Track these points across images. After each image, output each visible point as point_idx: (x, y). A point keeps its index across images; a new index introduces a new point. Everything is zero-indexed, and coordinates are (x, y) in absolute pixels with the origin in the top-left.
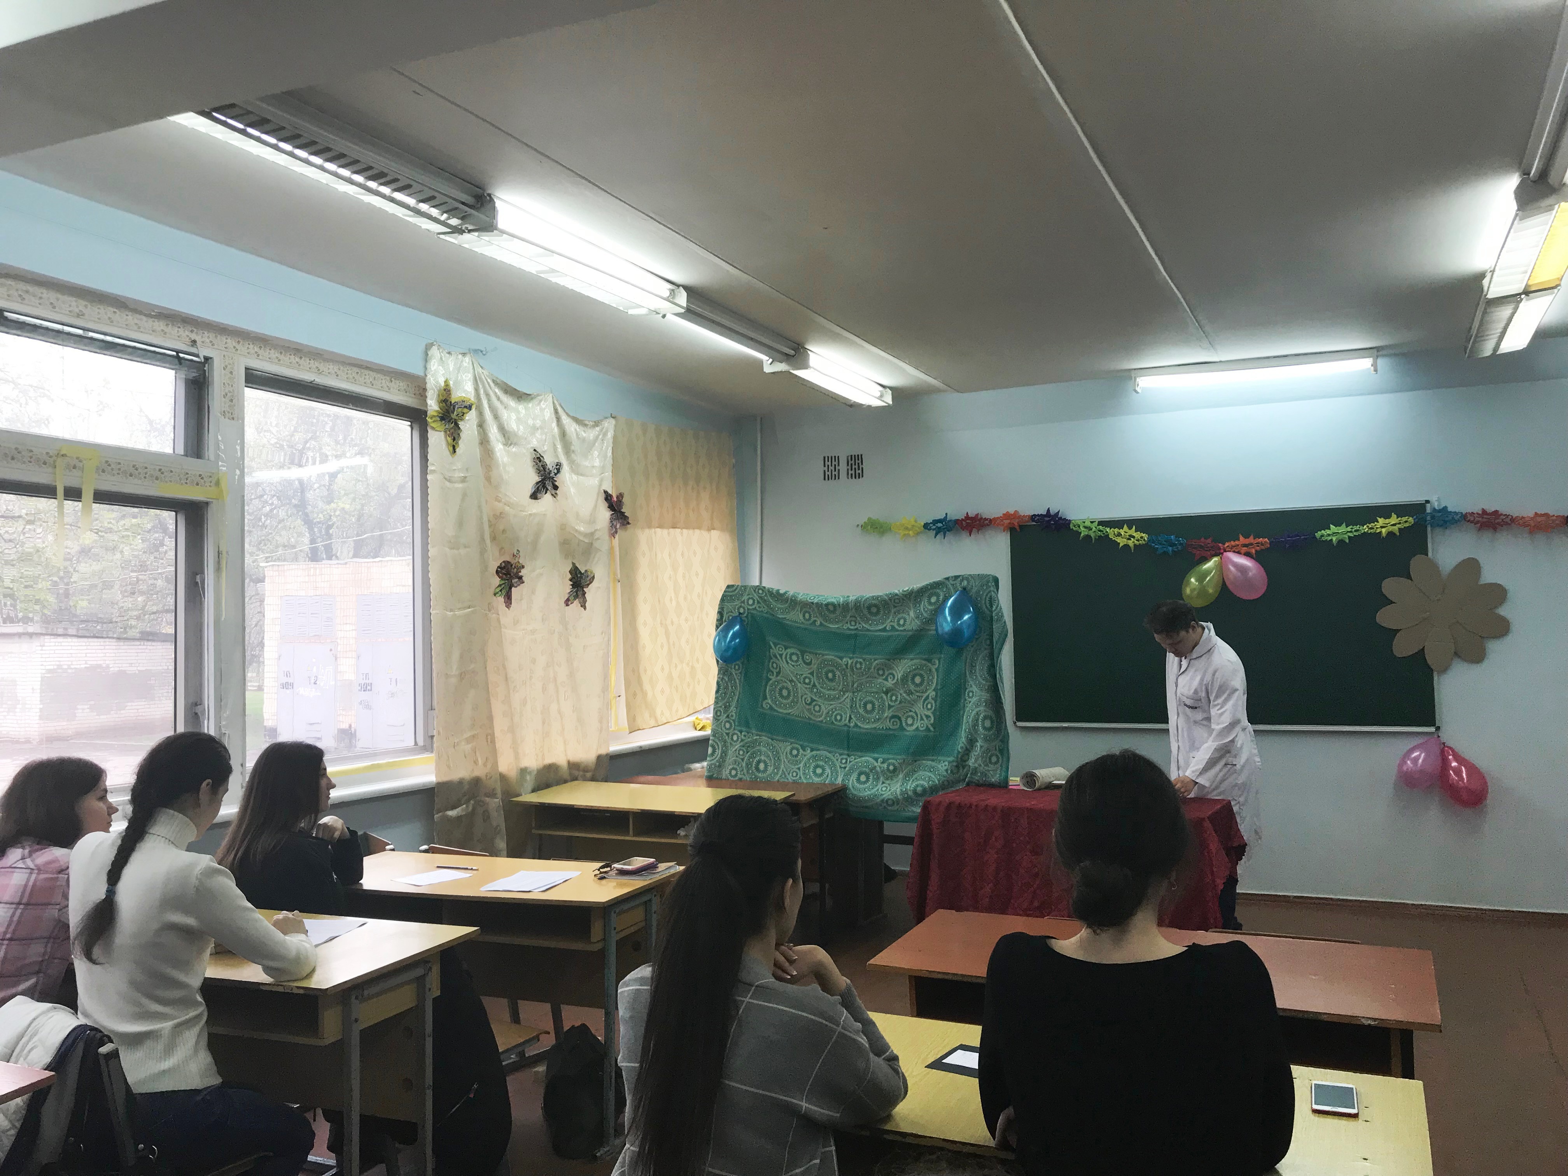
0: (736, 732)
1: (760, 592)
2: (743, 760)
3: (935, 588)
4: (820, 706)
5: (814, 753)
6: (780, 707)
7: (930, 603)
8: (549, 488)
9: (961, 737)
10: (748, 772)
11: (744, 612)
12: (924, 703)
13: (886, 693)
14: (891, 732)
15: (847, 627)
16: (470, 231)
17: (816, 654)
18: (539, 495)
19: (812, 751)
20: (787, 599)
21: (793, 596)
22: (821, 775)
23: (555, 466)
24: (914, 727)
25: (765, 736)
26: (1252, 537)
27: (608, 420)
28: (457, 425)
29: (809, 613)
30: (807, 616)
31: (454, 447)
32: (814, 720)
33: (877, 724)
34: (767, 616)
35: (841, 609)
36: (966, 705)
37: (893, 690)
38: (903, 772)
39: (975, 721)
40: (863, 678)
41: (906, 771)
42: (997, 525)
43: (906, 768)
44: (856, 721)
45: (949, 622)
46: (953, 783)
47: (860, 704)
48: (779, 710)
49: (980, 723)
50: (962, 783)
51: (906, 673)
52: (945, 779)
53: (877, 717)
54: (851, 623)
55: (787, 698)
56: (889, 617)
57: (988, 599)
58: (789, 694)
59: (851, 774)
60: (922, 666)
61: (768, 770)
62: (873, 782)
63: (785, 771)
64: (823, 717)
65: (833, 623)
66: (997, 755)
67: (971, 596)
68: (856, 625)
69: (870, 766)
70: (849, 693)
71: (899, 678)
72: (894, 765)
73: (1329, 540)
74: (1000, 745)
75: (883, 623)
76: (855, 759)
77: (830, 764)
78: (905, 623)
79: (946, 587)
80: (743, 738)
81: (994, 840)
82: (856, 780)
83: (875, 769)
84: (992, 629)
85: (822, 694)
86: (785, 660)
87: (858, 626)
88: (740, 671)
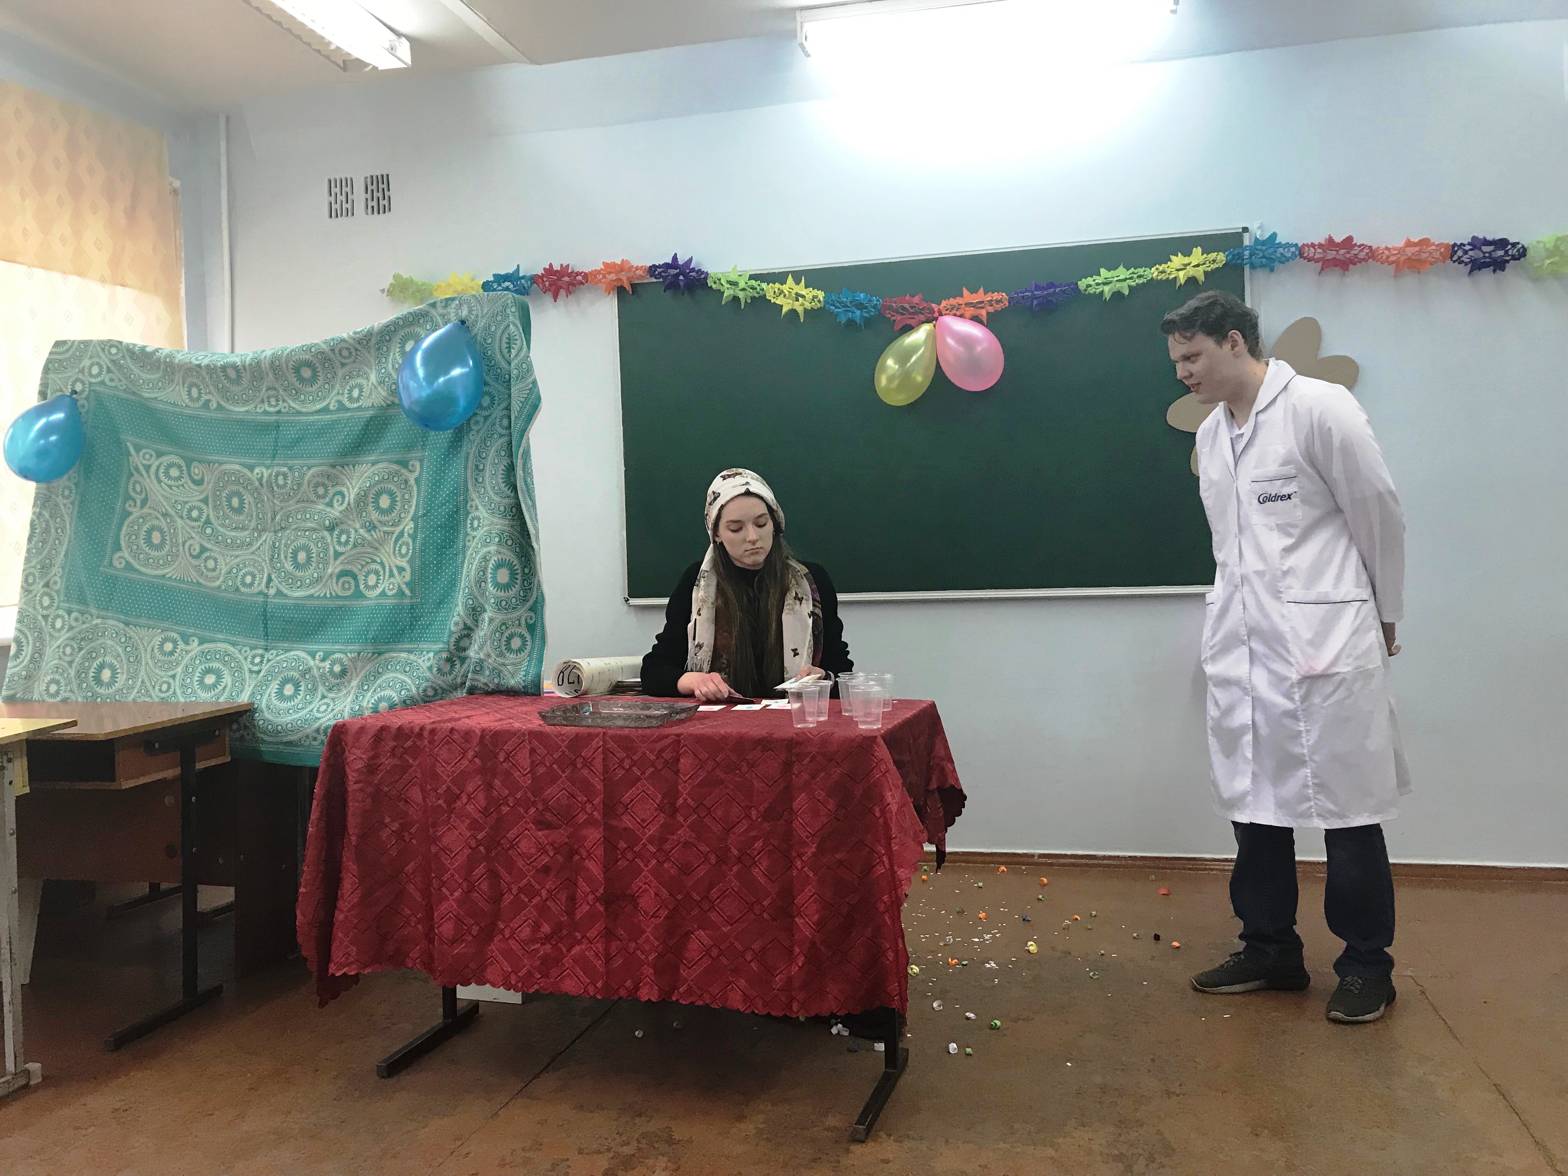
0: (61, 612)
1: (114, 351)
2: (70, 663)
3: (412, 324)
4: (215, 560)
5: (205, 646)
6: (143, 566)
7: (403, 353)
9: (457, 605)
10: (79, 686)
11: (81, 389)
12: (395, 544)
13: (331, 529)
14: (341, 603)
15: (262, 409)
17: (209, 463)
19: (200, 644)
20: (158, 360)
22: (214, 686)
24: (378, 591)
25: (112, 618)
26: (981, 290)
29: (198, 386)
30: (195, 392)
32: (208, 587)
33: (317, 589)
34: (125, 396)
35: (249, 375)
36: (468, 544)
37: (341, 523)
38: (357, 676)
39: (481, 573)
40: (291, 502)
41: (362, 674)
42: (597, 283)
43: (364, 667)
44: (279, 585)
45: (422, 380)
46: (443, 690)
47: (286, 553)
48: (143, 569)
49: (490, 576)
50: (459, 691)
51: (365, 489)
52: (429, 684)
53: (315, 575)
54: (269, 401)
55: (160, 547)
56: (332, 386)
57: (505, 340)
58: (163, 540)
59: (267, 683)
60: (392, 475)
61: (116, 682)
62: (306, 696)
63: (148, 684)
64: (221, 579)
65: (238, 403)
66: (522, 636)
67: (476, 335)
68: (277, 405)
69: (301, 668)
70: (267, 533)
71: (352, 501)
72: (342, 664)
73: (1098, 291)
74: (529, 618)
75: (324, 397)
76: (277, 655)
77: (233, 665)
78: (360, 395)
79: (432, 322)
80: (74, 624)
81: (465, 800)
82: (275, 693)
83: (310, 671)
84: (510, 395)
85: (220, 538)
86: (158, 478)
87: (281, 406)
88: (71, 499)
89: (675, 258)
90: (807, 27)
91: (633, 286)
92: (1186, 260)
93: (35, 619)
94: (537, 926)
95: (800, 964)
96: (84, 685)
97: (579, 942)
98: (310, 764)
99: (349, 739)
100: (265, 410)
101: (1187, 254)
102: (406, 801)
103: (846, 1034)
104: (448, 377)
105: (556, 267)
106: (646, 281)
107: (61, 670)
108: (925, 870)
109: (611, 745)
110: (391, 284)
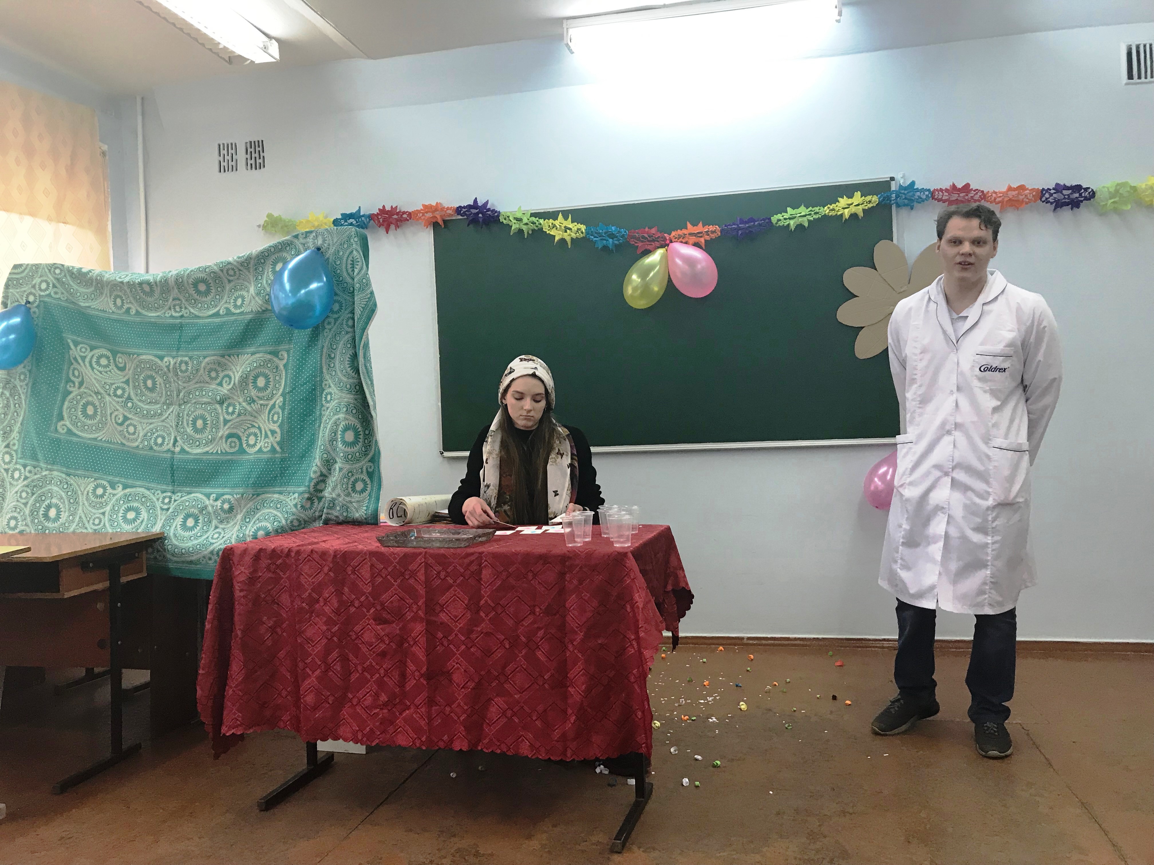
0: (18, 466)
1: (58, 271)
2: (25, 504)
3: (281, 250)
4: (135, 426)
5: (128, 490)
6: (81, 431)
7: (274, 272)
9: (315, 458)
10: (32, 522)
11: (32, 300)
12: (269, 413)
13: (221, 403)
14: (229, 457)
15: (168, 314)
17: (130, 355)
19: (124, 488)
20: (91, 279)
22: (134, 520)
24: (257, 448)
25: (58, 470)
26: (701, 224)
29: (121, 297)
30: (118, 301)
32: (129, 447)
33: (211, 447)
34: (66, 305)
35: (159, 288)
36: (323, 413)
37: (229, 398)
38: (241, 511)
39: (333, 434)
40: (191, 383)
41: (244, 510)
42: (418, 220)
43: (246, 505)
44: (182, 445)
45: (288, 291)
46: (305, 521)
47: (188, 421)
48: (80, 434)
49: (340, 436)
50: (317, 522)
51: (246, 373)
52: (295, 517)
53: (210, 437)
54: (175, 309)
55: (93, 417)
56: (222, 297)
57: (349, 262)
58: (95, 412)
59: (174, 517)
60: (267, 362)
61: (61, 518)
62: (203, 527)
63: (84, 519)
64: (139, 440)
65: (152, 310)
66: (363, 481)
67: (328, 258)
68: (181, 311)
69: (199, 506)
70: (174, 406)
71: (237, 381)
72: (230, 503)
73: (786, 224)
74: (369, 467)
75: (216, 305)
76: (182, 497)
77: (148, 505)
78: (243, 303)
79: (296, 249)
80: (28, 475)
81: (322, 604)
82: (180, 525)
83: (206, 508)
84: (354, 304)
85: (138, 410)
86: (91, 365)
87: (184, 311)
88: (26, 382)
89: (475, 201)
90: (571, 31)
91: (445, 221)
92: (850, 201)
94: (377, 695)
95: (572, 722)
96: (36, 521)
97: (408, 708)
98: (204, 577)
99: (236, 559)
100: (172, 314)
101: (850, 196)
102: (278, 604)
103: (607, 772)
104: (307, 290)
105: (388, 208)
106: (454, 218)
107: (18, 510)
108: (664, 650)
109: (431, 561)
110: (266, 221)
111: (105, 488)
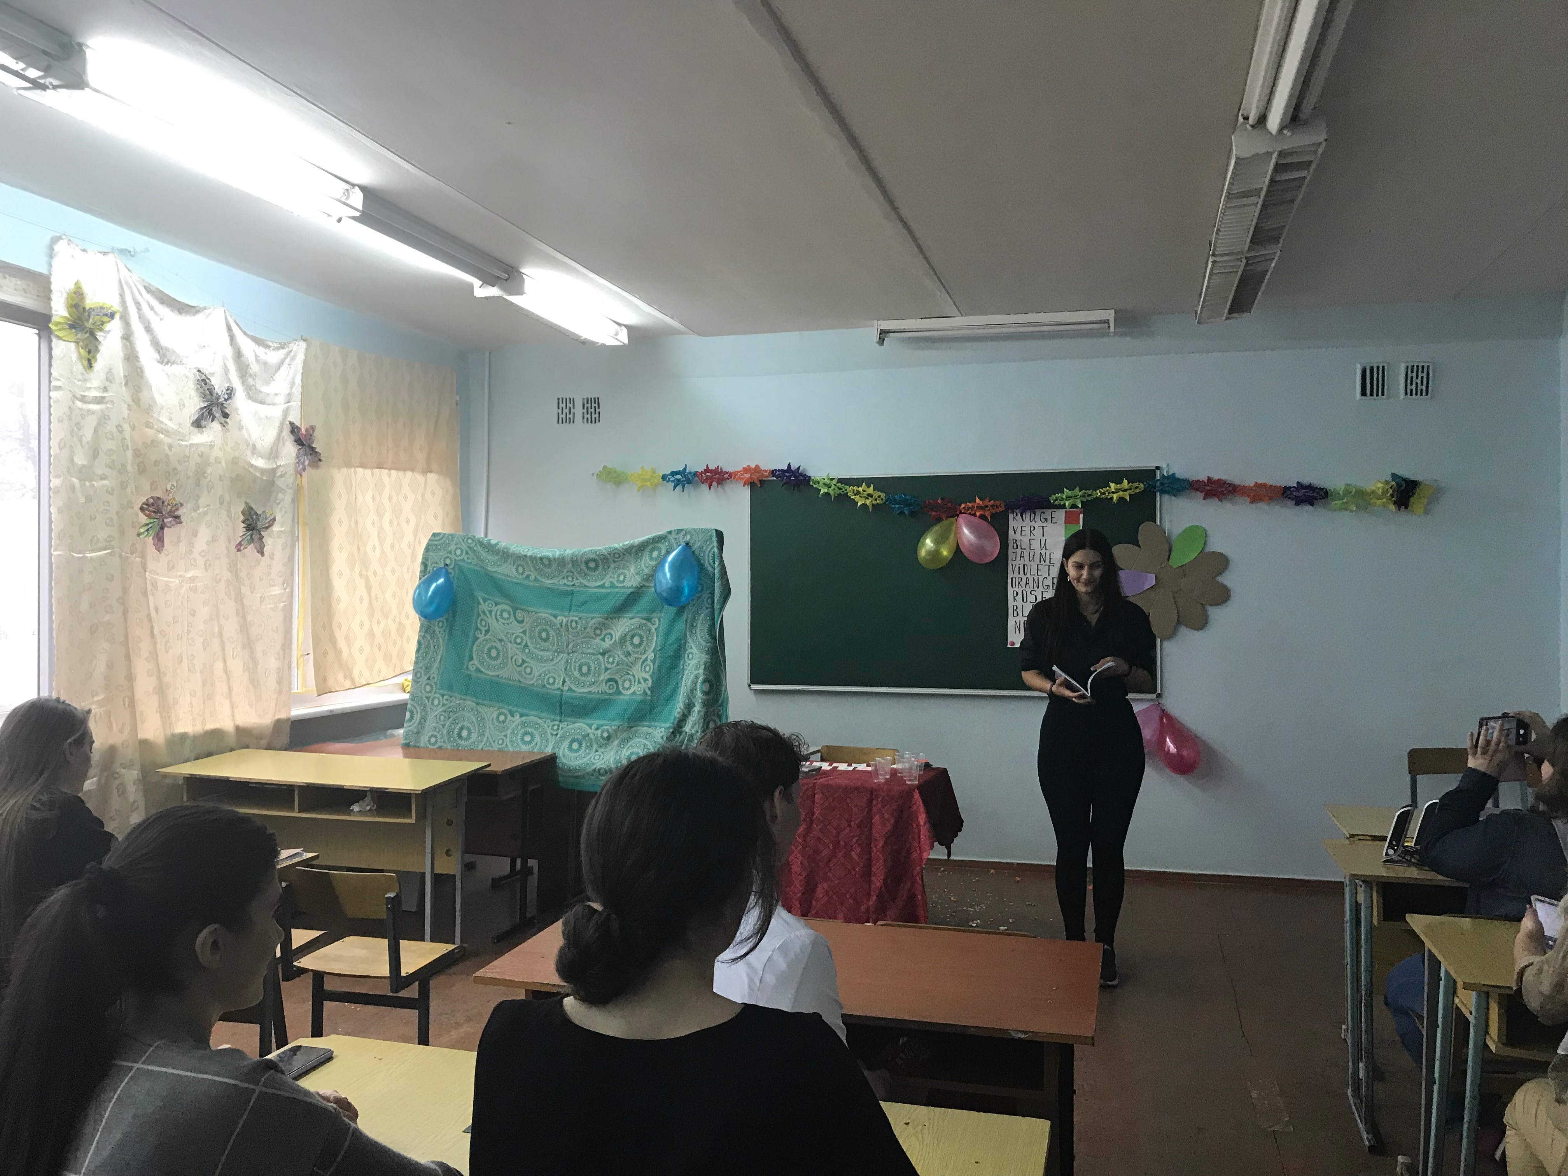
0: (437, 695)
1: (470, 541)
2: (444, 726)
3: (657, 542)
4: (531, 668)
5: (524, 718)
6: (486, 669)
7: (651, 559)
8: (217, 415)
9: (679, 702)
10: (449, 739)
11: (451, 564)
12: (642, 665)
13: (603, 654)
14: (607, 697)
15: (562, 583)
16: (55, 87)
17: (529, 612)
18: (203, 423)
19: (521, 716)
20: (499, 549)
21: (504, 548)
22: (530, 742)
23: (224, 391)
24: (632, 691)
25: (469, 700)
26: (989, 499)
27: (297, 343)
28: (93, 334)
29: (523, 566)
30: (520, 570)
31: (89, 361)
32: (525, 684)
33: (593, 688)
34: (476, 568)
35: (556, 563)
36: (685, 668)
37: (610, 651)
38: (617, 740)
39: (693, 685)
40: (579, 637)
41: (620, 738)
42: (737, 479)
43: (622, 734)
44: (570, 685)
47: (575, 666)
48: (487, 672)
49: (698, 687)
51: (625, 632)
53: (593, 680)
54: (568, 578)
55: (496, 658)
56: (607, 573)
57: (711, 555)
58: (498, 655)
59: (562, 742)
60: (641, 627)
61: (472, 738)
62: (586, 750)
63: (490, 739)
64: (535, 679)
65: (548, 578)
67: (695, 554)
68: (572, 581)
69: (583, 733)
70: (563, 654)
71: (617, 639)
72: (608, 732)
73: (1063, 504)
74: (719, 711)
75: (602, 579)
76: (567, 725)
77: (541, 730)
78: (624, 579)
80: (445, 702)
82: (567, 748)
83: (588, 736)
84: (713, 586)
85: (534, 655)
86: (496, 618)
87: (575, 581)
88: (443, 629)
89: (789, 465)
91: (761, 481)
92: (1119, 486)
93: (421, 698)
96: (452, 739)
100: (565, 583)
101: (1119, 482)
105: (712, 467)
106: (769, 479)
107: (438, 730)
110: (601, 471)
111: (506, 716)
